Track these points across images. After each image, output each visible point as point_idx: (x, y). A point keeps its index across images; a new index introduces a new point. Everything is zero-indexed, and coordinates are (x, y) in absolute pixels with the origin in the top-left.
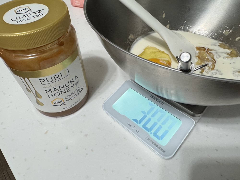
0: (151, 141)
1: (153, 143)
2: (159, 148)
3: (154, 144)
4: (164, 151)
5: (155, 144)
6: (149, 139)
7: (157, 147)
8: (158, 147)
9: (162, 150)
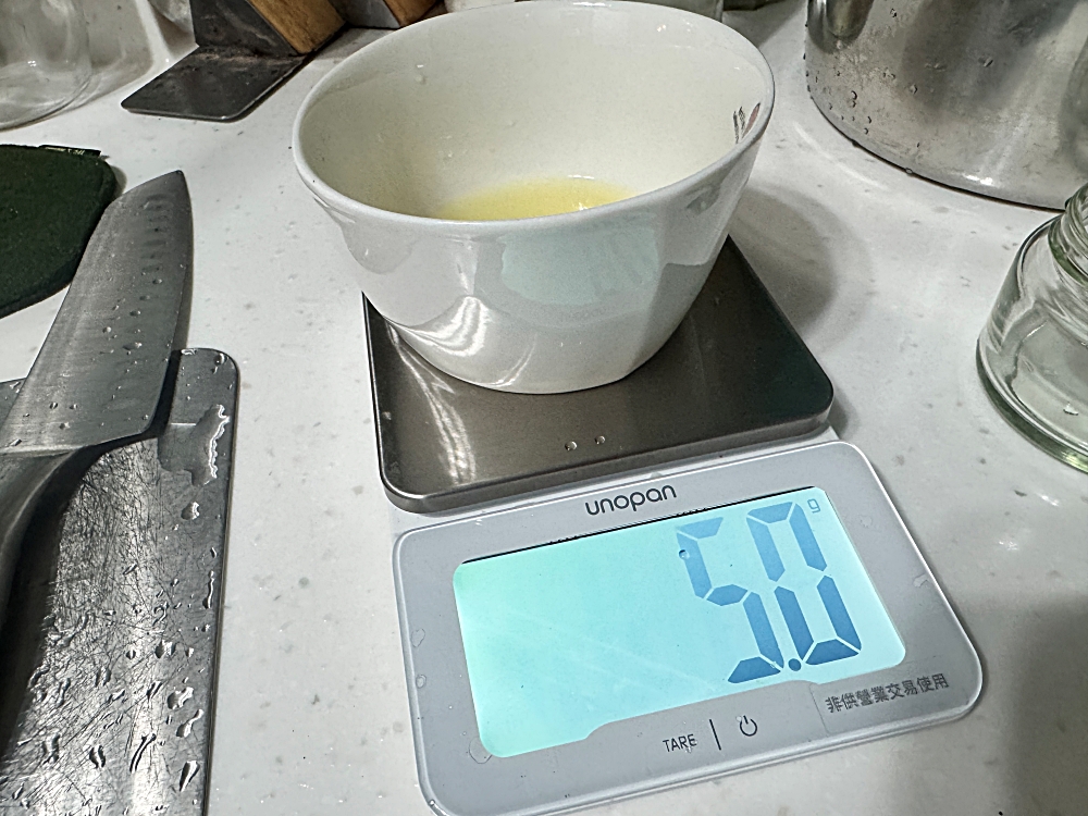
0: (849, 700)
1: (864, 697)
2: (910, 687)
3: (873, 698)
4: (941, 680)
5: (881, 696)
6: (833, 703)
7: (896, 694)
8: (901, 692)
9: (925, 682)
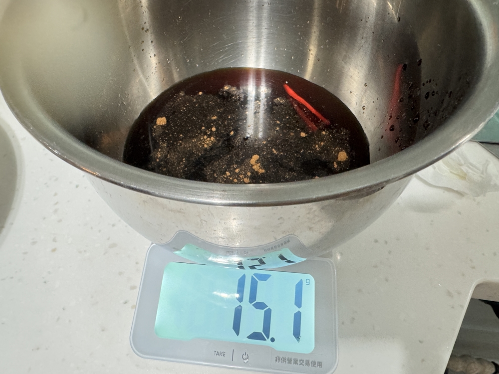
1: (290, 361)
2: (308, 363)
4: (320, 364)
5: (296, 362)
6: (277, 359)
7: (301, 364)
8: (304, 364)
9: (314, 363)
